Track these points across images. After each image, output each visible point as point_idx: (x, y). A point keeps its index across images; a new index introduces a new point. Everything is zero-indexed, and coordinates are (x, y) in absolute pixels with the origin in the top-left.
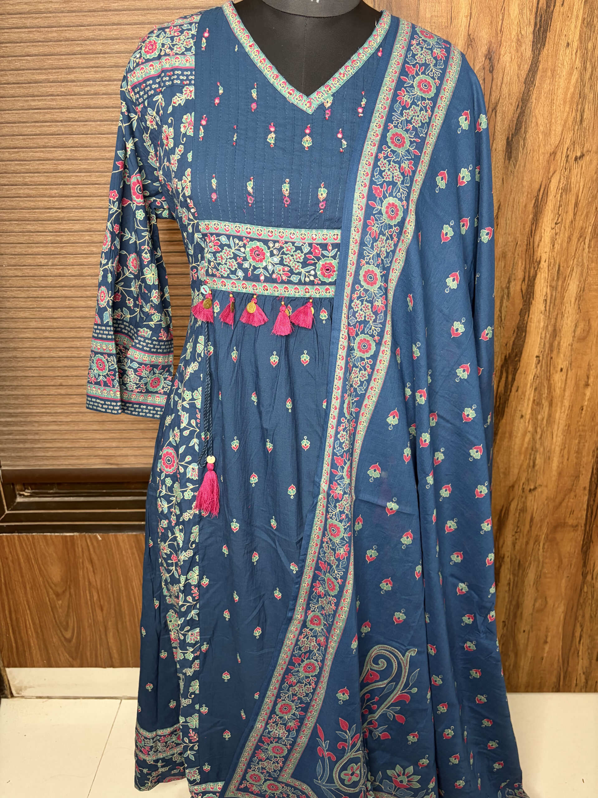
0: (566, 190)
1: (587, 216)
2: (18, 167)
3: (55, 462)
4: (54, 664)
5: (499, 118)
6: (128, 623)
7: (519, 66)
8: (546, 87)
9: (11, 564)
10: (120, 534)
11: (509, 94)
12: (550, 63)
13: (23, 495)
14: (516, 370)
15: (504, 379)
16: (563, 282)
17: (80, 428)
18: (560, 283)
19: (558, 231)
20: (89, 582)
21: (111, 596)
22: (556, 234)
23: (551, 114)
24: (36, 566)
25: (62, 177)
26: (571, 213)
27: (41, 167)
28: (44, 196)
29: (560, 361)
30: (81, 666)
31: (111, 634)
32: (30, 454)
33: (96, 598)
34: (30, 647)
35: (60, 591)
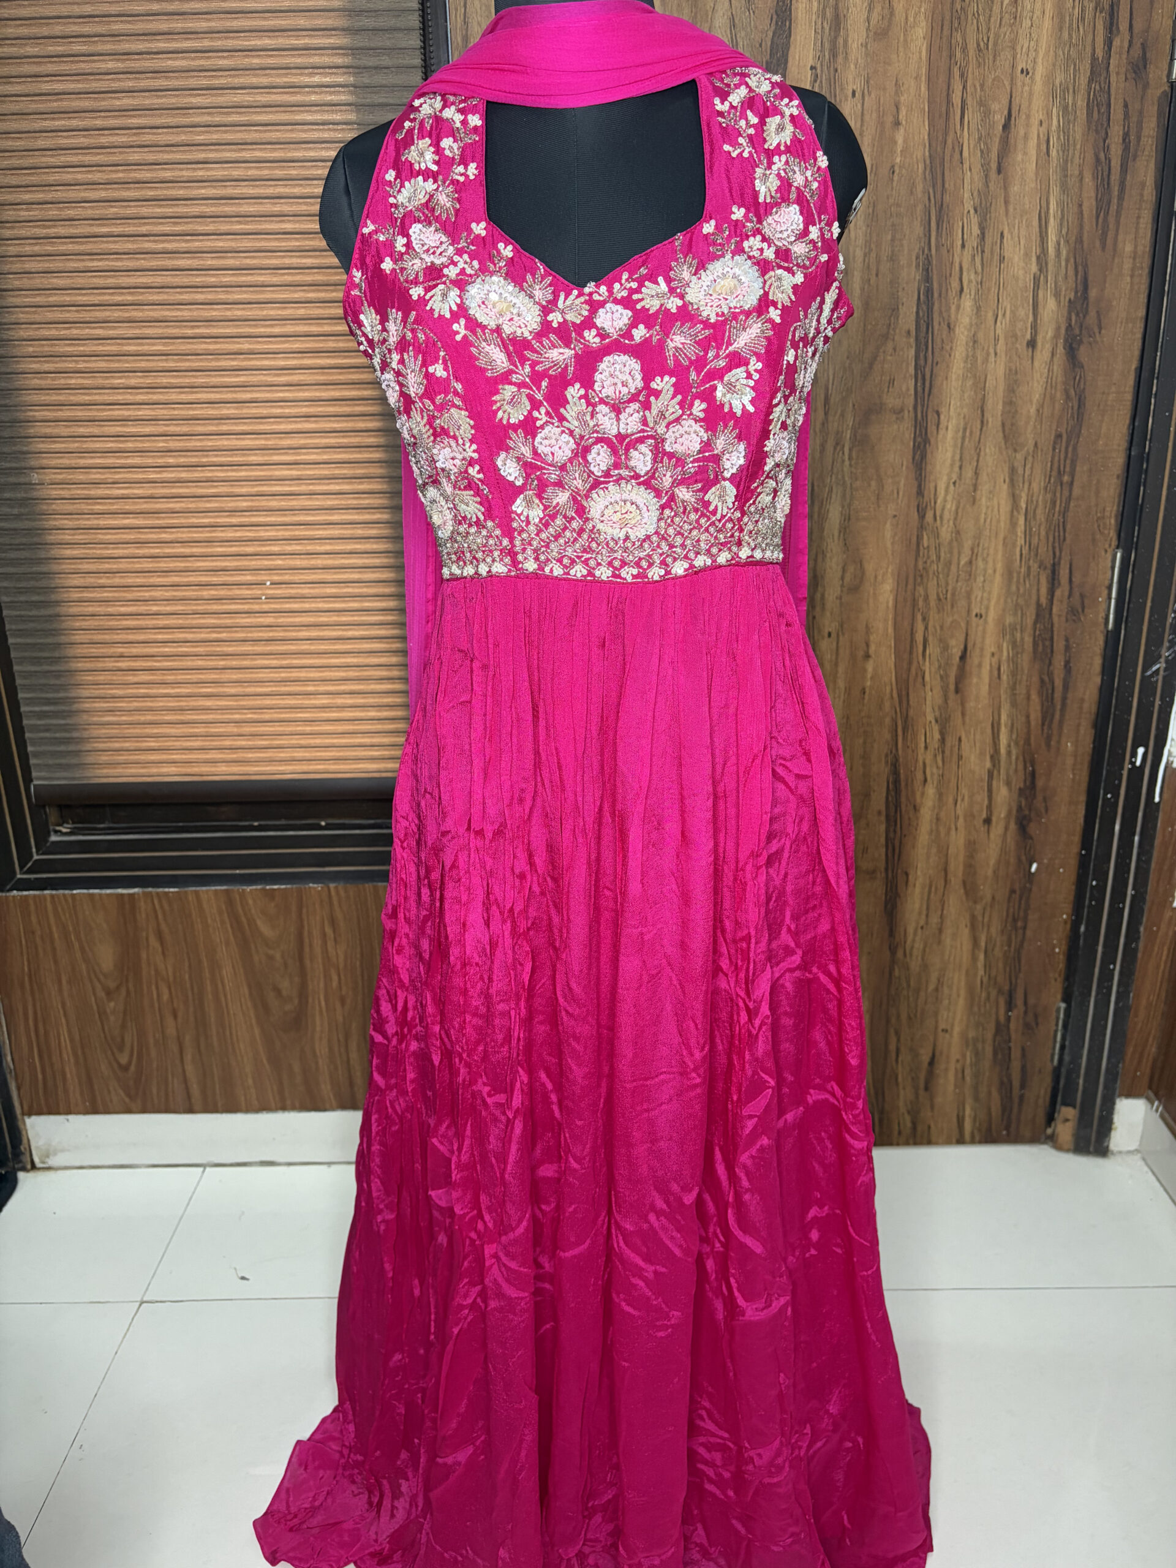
2: (69, 349)
3: (111, 772)
4: (101, 1108)
6: (215, 1039)
9: (38, 940)
10: (204, 888)
13: (60, 831)
20: (156, 970)
21: (190, 993)
24: (77, 945)
25: (127, 362)
27: (101, 348)
28: (104, 387)
30: (144, 1110)
31: (189, 1056)
32: (74, 760)
33: (166, 997)
34: (64, 1079)
35: (112, 985)
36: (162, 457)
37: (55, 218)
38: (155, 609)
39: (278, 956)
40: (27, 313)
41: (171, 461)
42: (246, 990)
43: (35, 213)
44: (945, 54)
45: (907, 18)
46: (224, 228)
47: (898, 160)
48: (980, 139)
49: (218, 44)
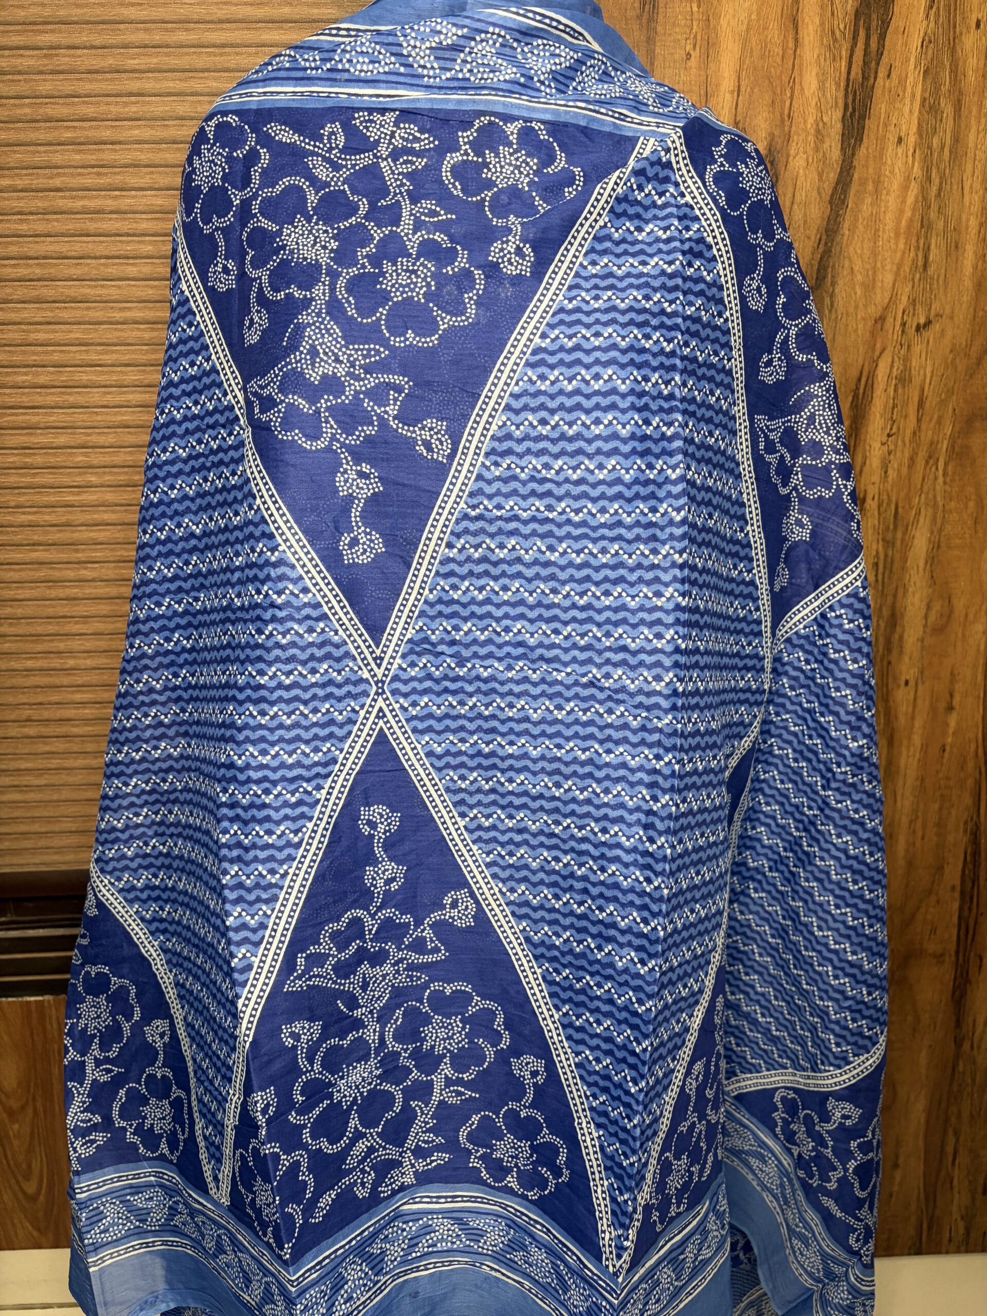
0: (903, 380)
1: (939, 422)
3: (16, 860)
7: (820, 175)
8: (866, 208)
11: (805, 222)
12: (871, 170)
16: (905, 532)
17: (63, 797)
19: (892, 447)
22: (890, 453)
23: (874, 253)
25: (36, 353)
26: (912, 420)
29: (904, 668)
36: (80, 474)
38: (71, 663)
41: (93, 479)
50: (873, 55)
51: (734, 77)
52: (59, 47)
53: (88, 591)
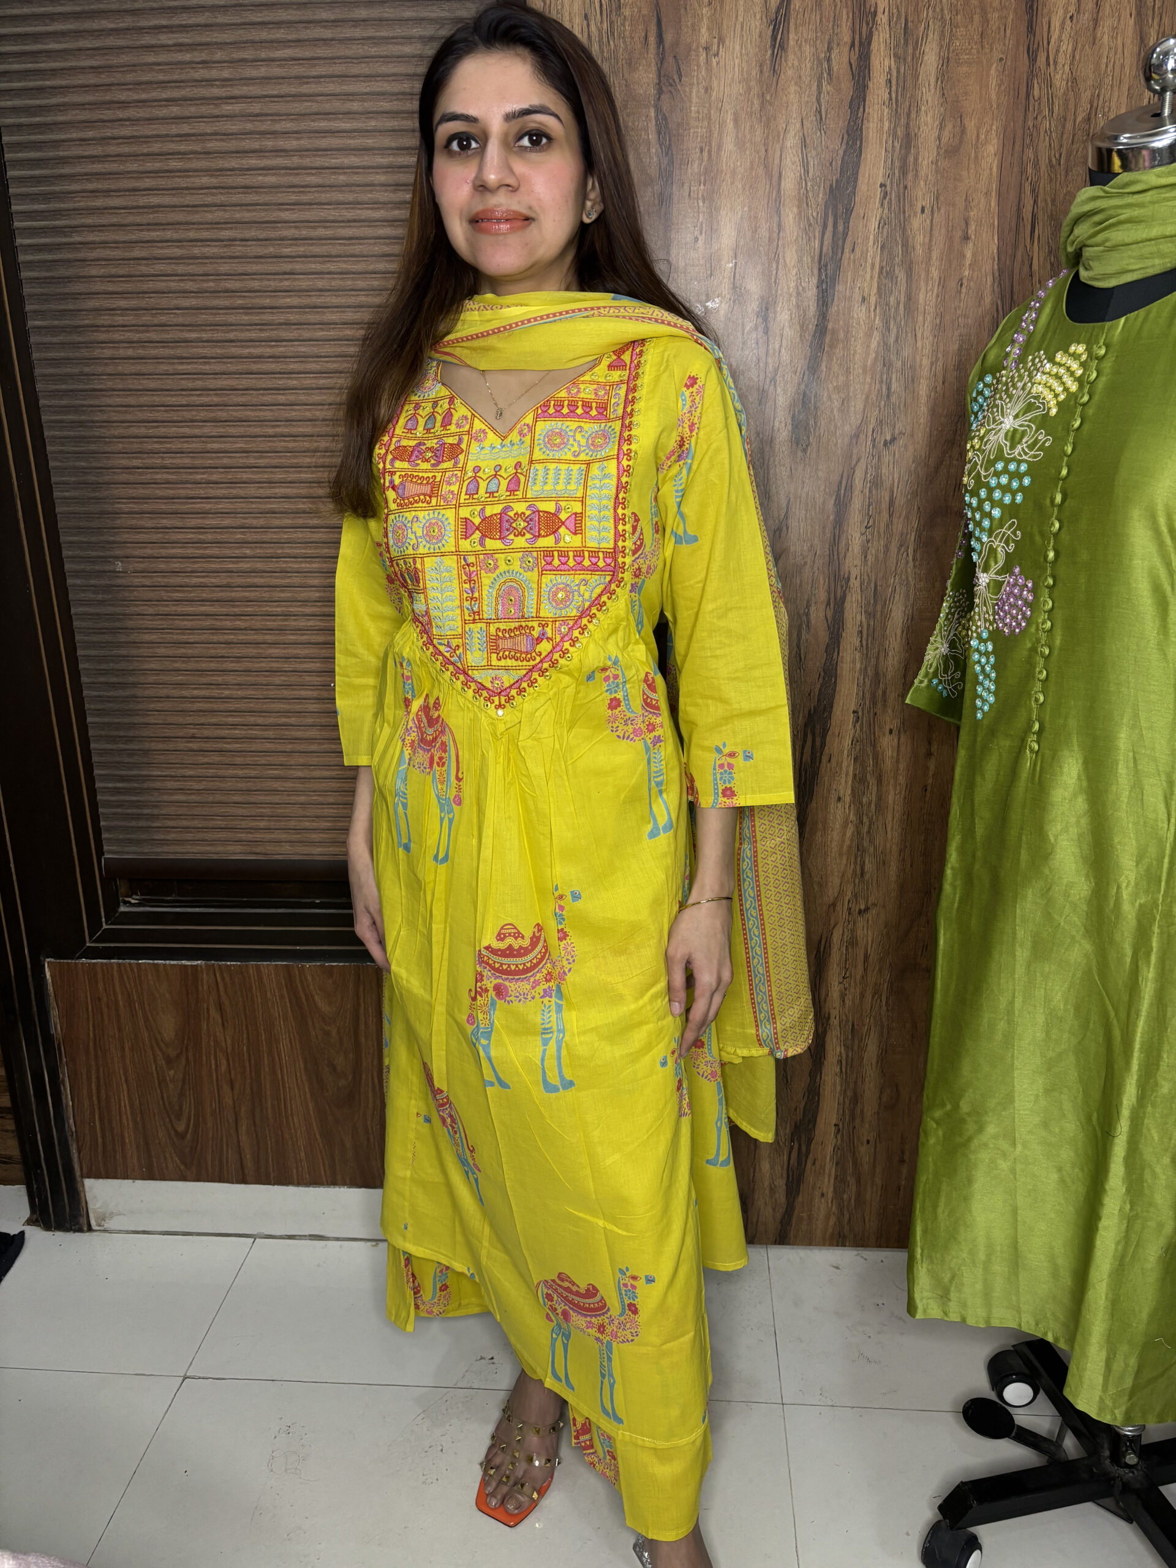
0: (876, 483)
1: (907, 517)
2: (157, 446)
3: (179, 849)
4: (157, 1174)
5: (779, 390)
6: (270, 1111)
7: (802, 327)
8: (839, 352)
9: (105, 1010)
10: (265, 963)
11: (791, 361)
12: (841, 322)
13: (129, 902)
14: (825, 731)
15: (809, 743)
16: (883, 607)
17: (216, 799)
18: (879, 608)
19: (870, 537)
20: (216, 1042)
21: (247, 1065)
22: (868, 542)
23: (847, 385)
24: (140, 1014)
25: (211, 459)
26: (885, 515)
27: (186, 445)
28: (187, 482)
29: (888, 718)
30: (198, 1179)
31: (244, 1128)
32: (144, 836)
33: (224, 1067)
34: (123, 1144)
35: (173, 1053)
36: (238, 548)
37: (148, 323)
38: (227, 692)
39: (334, 1033)
40: (119, 412)
41: (248, 552)
42: (302, 1065)
43: (129, 319)
44: (1015, 169)
45: (978, 136)
46: (307, 335)
47: (967, 273)
48: (1050, 252)
49: (307, 162)
50: (840, 236)
51: (731, 253)
52: (234, 240)
53: (241, 637)
